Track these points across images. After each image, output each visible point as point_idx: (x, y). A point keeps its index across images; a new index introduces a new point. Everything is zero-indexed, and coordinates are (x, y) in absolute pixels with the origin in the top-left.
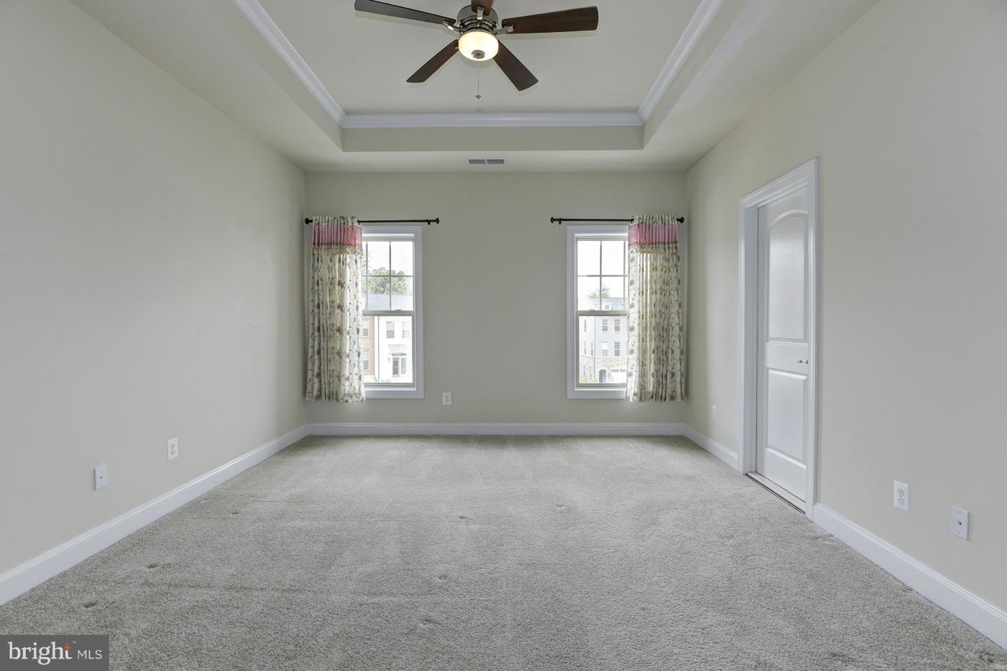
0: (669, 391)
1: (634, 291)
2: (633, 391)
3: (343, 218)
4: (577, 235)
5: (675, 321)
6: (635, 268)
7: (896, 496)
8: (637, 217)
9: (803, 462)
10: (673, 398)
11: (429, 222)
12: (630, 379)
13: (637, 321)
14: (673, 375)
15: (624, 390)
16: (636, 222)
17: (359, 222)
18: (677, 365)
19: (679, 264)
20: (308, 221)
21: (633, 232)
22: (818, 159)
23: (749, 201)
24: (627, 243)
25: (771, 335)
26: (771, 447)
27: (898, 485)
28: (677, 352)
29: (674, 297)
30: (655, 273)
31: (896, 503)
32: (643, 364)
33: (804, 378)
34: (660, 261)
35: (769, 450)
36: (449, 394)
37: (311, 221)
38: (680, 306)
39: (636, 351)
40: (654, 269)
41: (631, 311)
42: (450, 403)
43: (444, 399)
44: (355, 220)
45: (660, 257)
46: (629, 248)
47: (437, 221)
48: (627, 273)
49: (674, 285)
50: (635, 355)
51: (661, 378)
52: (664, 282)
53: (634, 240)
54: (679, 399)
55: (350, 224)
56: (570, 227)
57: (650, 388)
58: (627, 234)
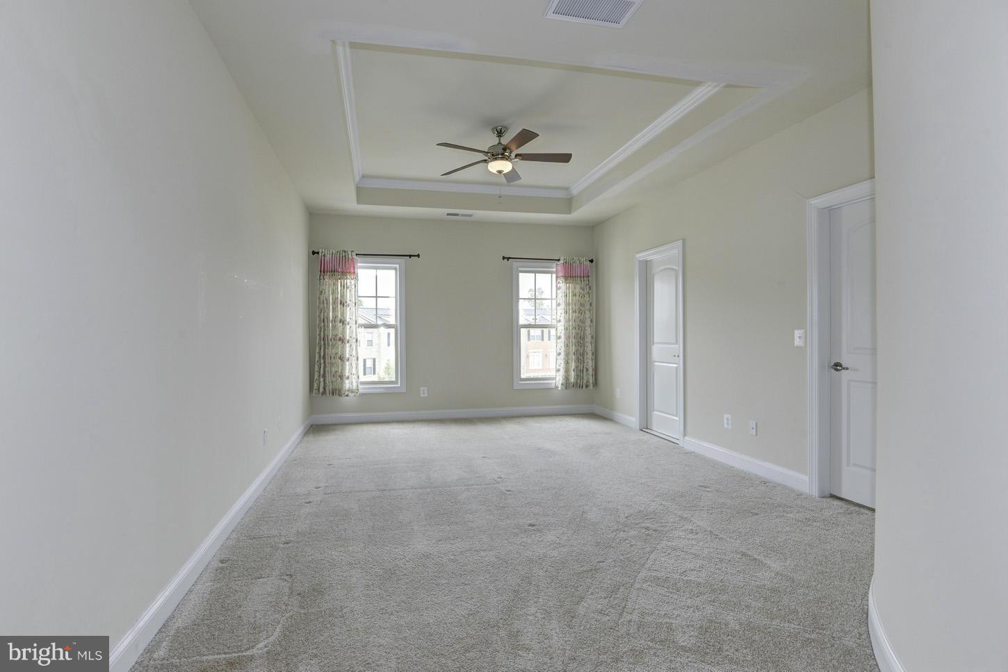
0: (585, 381)
1: (561, 310)
2: (561, 382)
3: (345, 252)
4: (520, 269)
5: (588, 331)
6: (561, 294)
7: (725, 421)
8: (562, 258)
9: (676, 416)
10: (587, 386)
11: (410, 256)
12: (558, 374)
13: (563, 332)
14: (587, 370)
15: (554, 381)
16: (562, 262)
17: (357, 255)
18: (590, 364)
19: (590, 292)
20: (314, 253)
21: (559, 268)
22: (684, 240)
23: (641, 256)
24: (554, 275)
25: (655, 341)
26: (657, 411)
27: (726, 416)
28: (590, 353)
29: (588, 315)
30: (574, 298)
31: (725, 426)
32: (567, 363)
33: (676, 366)
34: (578, 290)
35: (656, 412)
36: (426, 389)
37: (318, 253)
38: (591, 321)
39: (563, 354)
40: (574, 295)
41: (559, 324)
42: (426, 395)
43: (422, 392)
44: (354, 254)
45: (578, 287)
46: (557, 280)
47: (418, 256)
48: (554, 297)
49: (588, 307)
50: (562, 356)
51: (580, 371)
52: (581, 305)
53: (561, 274)
54: (591, 387)
55: (350, 256)
56: (515, 263)
57: (572, 380)
58: (555, 270)
